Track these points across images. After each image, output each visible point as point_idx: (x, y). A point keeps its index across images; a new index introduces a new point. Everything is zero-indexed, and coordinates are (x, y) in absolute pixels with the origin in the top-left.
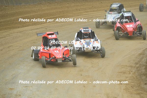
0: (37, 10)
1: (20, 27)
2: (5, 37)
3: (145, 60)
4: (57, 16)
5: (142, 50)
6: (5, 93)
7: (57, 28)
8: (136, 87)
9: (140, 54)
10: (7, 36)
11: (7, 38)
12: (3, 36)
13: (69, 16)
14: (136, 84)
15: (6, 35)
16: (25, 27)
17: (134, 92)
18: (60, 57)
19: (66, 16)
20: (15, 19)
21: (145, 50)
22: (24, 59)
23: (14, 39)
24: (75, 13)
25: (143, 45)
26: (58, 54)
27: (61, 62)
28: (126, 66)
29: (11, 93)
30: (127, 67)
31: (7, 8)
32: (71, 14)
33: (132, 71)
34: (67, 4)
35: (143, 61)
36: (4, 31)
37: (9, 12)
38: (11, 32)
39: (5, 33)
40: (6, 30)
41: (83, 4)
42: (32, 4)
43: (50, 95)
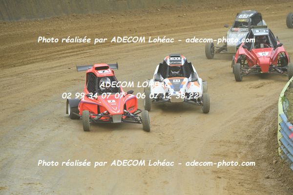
0: (50, 30)
1: (17, 65)
3: (267, 130)
5: (261, 110)
8: (248, 184)
9: (257, 119)
14: (249, 177)
16: (27, 64)
17: (245, 193)
18: (118, 112)
20: (6, 48)
21: (266, 109)
22: (25, 129)
23: (5, 88)
25: (263, 100)
26: (115, 106)
27: (120, 121)
28: (229, 142)
30: (231, 144)
33: (241, 152)
34: (111, 19)
35: (263, 132)
41: (143, 18)
42: (42, 19)
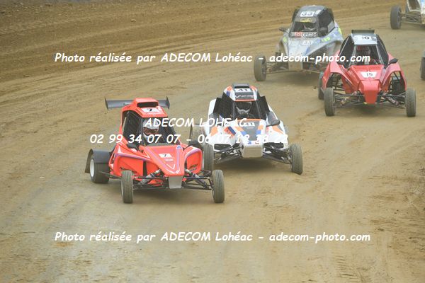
0: (136, 15)
2: (44, 94)
4: (194, 34)
6: (46, 257)
7: (194, 68)
8: (423, 239)
10: (51, 93)
11: (50, 96)
12: (39, 92)
13: (230, 33)
15: (49, 88)
17: (418, 253)
19: (221, 33)
20: (73, 41)
23: (71, 99)
24: (246, 24)
28: (396, 178)
29: (63, 256)
30: (399, 182)
31: (50, 10)
32: (236, 27)
33: (413, 193)
36: (41, 77)
37: (55, 23)
38: (61, 80)
39: (43, 82)
40: (48, 76)
43: (176, 262)
